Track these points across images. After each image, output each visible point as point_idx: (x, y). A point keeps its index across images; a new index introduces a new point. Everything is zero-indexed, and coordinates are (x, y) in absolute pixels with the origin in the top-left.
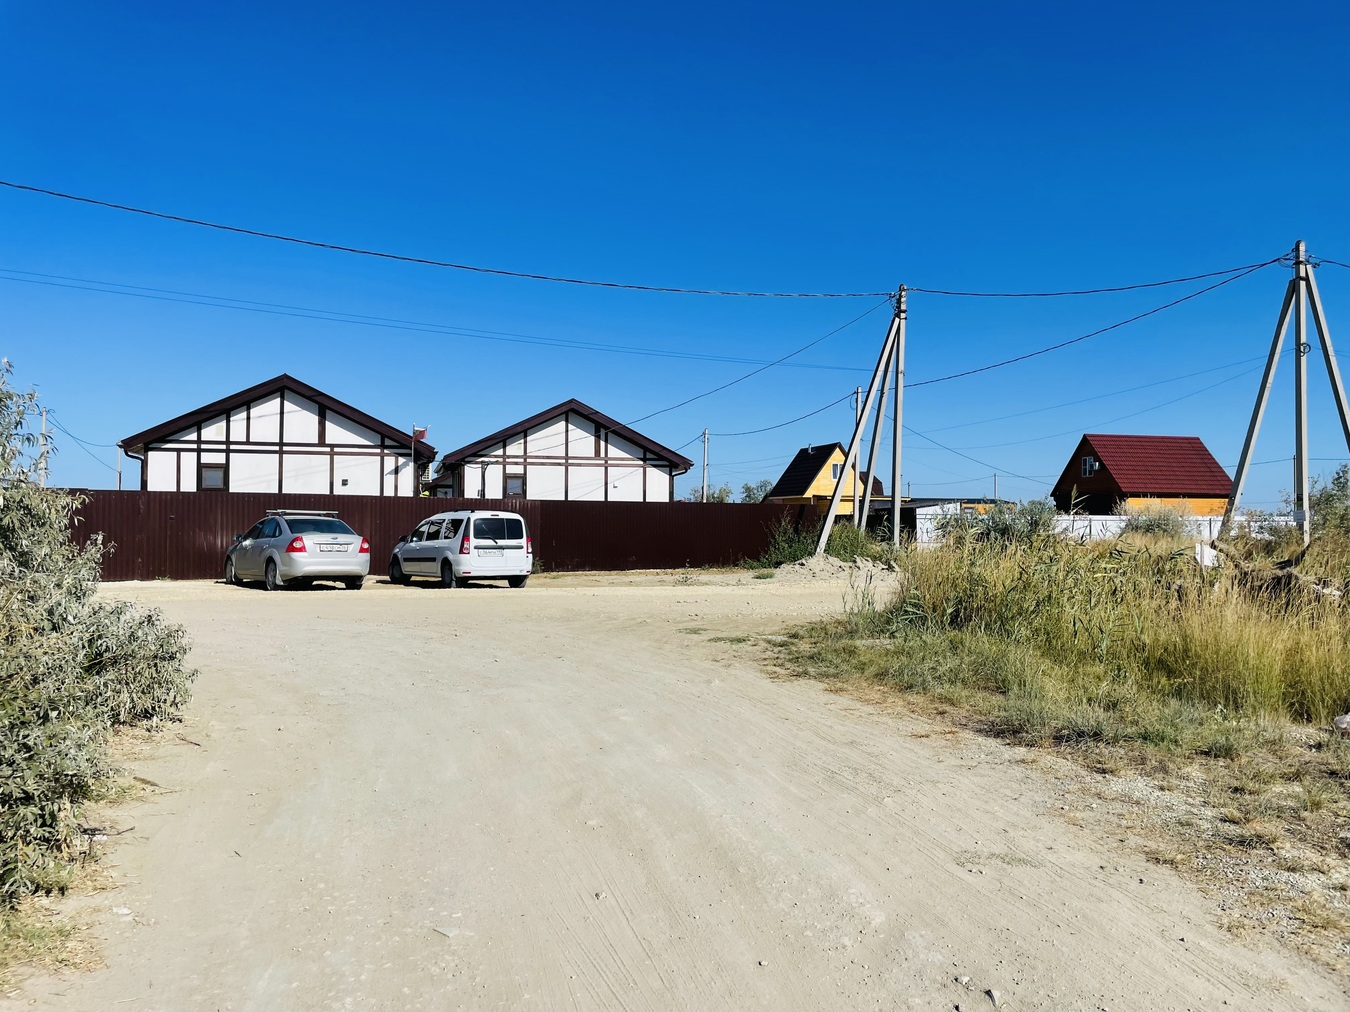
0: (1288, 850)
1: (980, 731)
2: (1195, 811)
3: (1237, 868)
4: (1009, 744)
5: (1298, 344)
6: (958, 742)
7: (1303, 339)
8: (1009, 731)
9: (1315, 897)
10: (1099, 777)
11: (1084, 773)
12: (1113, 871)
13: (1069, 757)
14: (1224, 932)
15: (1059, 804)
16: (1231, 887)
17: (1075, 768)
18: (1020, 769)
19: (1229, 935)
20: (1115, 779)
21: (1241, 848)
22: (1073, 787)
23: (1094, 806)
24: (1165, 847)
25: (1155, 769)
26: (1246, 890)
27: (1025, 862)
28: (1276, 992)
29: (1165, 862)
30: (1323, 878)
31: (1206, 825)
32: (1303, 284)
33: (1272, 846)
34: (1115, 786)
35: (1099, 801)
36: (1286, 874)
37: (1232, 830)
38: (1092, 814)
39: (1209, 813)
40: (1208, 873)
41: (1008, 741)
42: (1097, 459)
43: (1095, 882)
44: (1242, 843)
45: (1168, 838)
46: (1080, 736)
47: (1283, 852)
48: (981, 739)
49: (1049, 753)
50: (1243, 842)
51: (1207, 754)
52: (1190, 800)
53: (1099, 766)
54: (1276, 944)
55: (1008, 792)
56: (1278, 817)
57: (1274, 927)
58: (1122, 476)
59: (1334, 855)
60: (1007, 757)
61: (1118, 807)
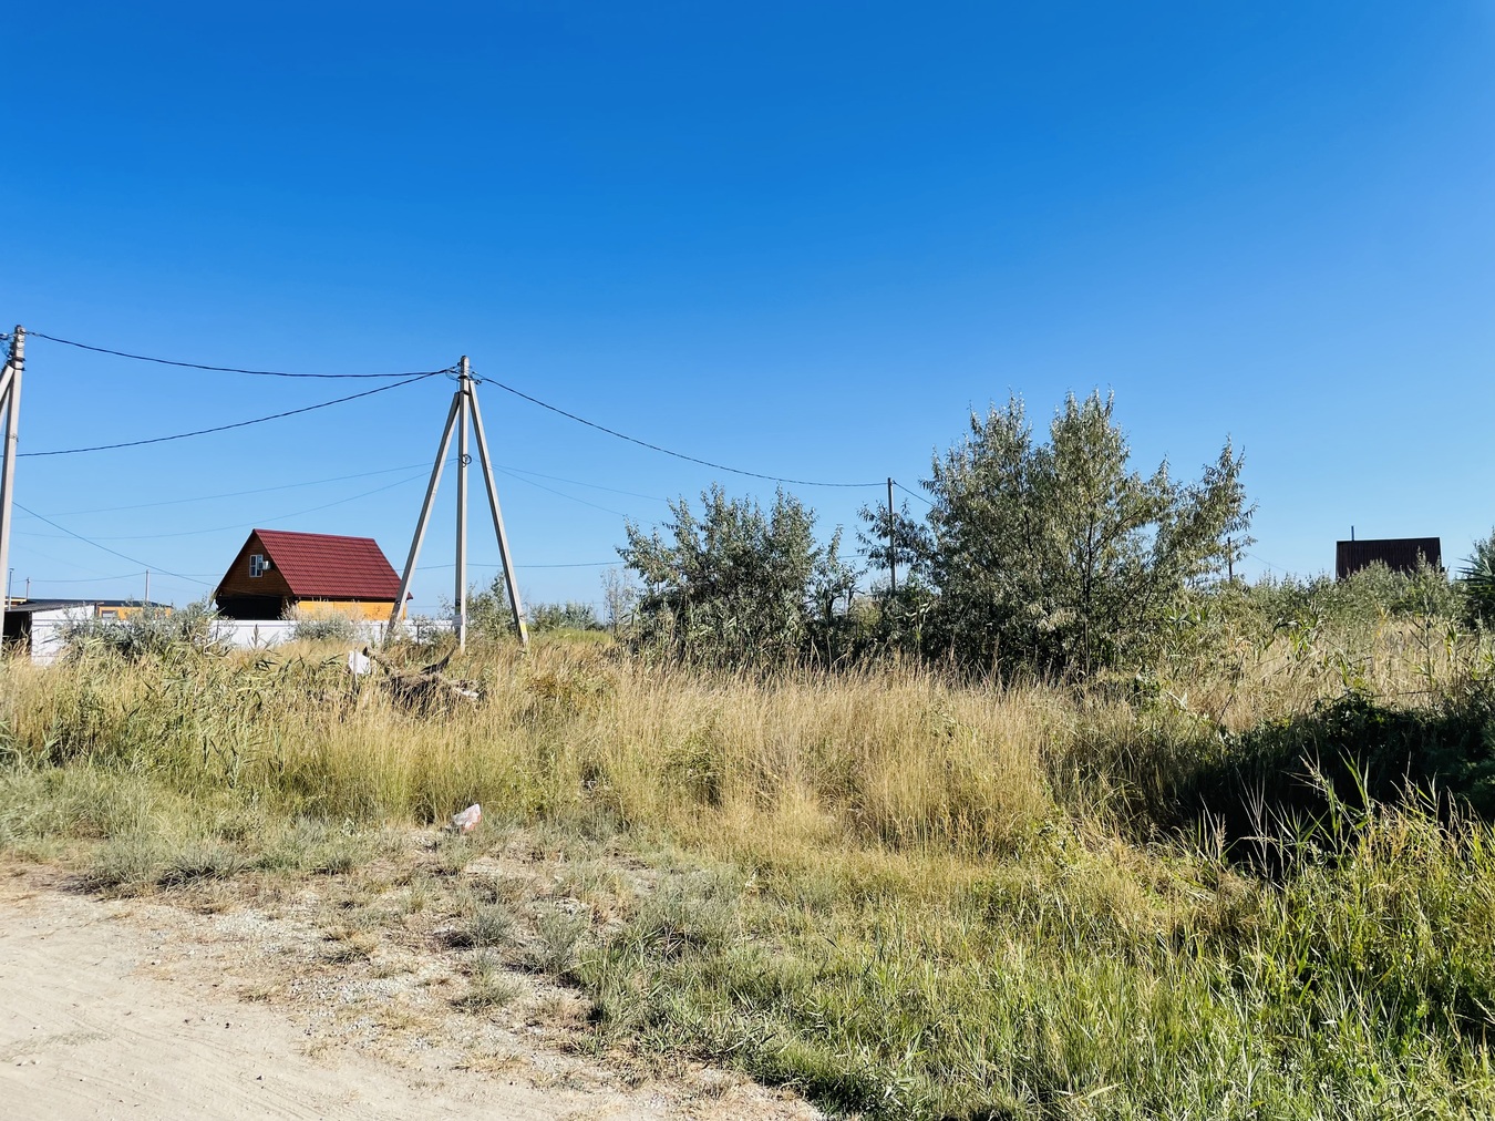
0: (383, 956)
1: (68, 889)
2: (301, 935)
3: (331, 987)
4: (102, 899)
5: (461, 455)
6: (34, 908)
7: (465, 451)
8: (104, 884)
9: (400, 999)
10: (204, 919)
11: (186, 917)
12: (198, 1023)
13: (174, 902)
14: (305, 1057)
15: (149, 960)
16: (322, 1008)
17: (177, 914)
18: (109, 927)
19: (310, 1060)
20: (221, 918)
21: (339, 964)
22: (172, 935)
23: (192, 953)
24: (259, 982)
25: (267, 899)
26: (335, 1008)
27: (93, 1036)
28: (346, 1106)
29: (258, 998)
30: (411, 976)
31: (308, 948)
32: (466, 397)
33: (368, 956)
34: (221, 924)
35: (200, 946)
36: (378, 981)
37: (335, 947)
38: (187, 963)
39: (315, 934)
40: (302, 998)
41: (101, 896)
42: (267, 557)
43: (175, 1040)
44: (340, 959)
45: (267, 970)
46: (189, 876)
47: (378, 960)
48: (66, 899)
49: (151, 902)
50: (342, 958)
51: (324, 872)
52: (298, 924)
53: (206, 906)
54: (355, 1056)
55: (89, 958)
56: (381, 925)
57: (357, 1039)
58: (294, 577)
59: (426, 952)
60: (96, 915)
61: (219, 949)
